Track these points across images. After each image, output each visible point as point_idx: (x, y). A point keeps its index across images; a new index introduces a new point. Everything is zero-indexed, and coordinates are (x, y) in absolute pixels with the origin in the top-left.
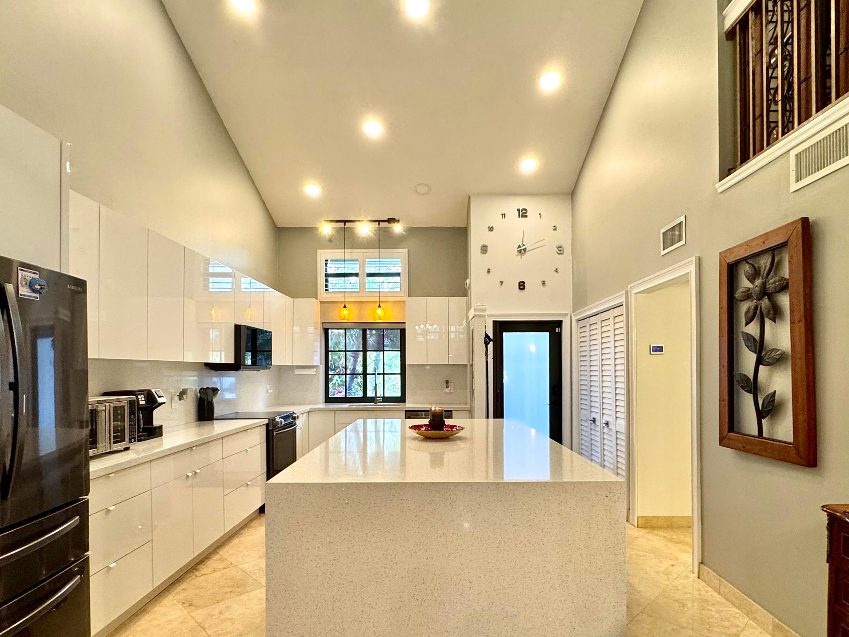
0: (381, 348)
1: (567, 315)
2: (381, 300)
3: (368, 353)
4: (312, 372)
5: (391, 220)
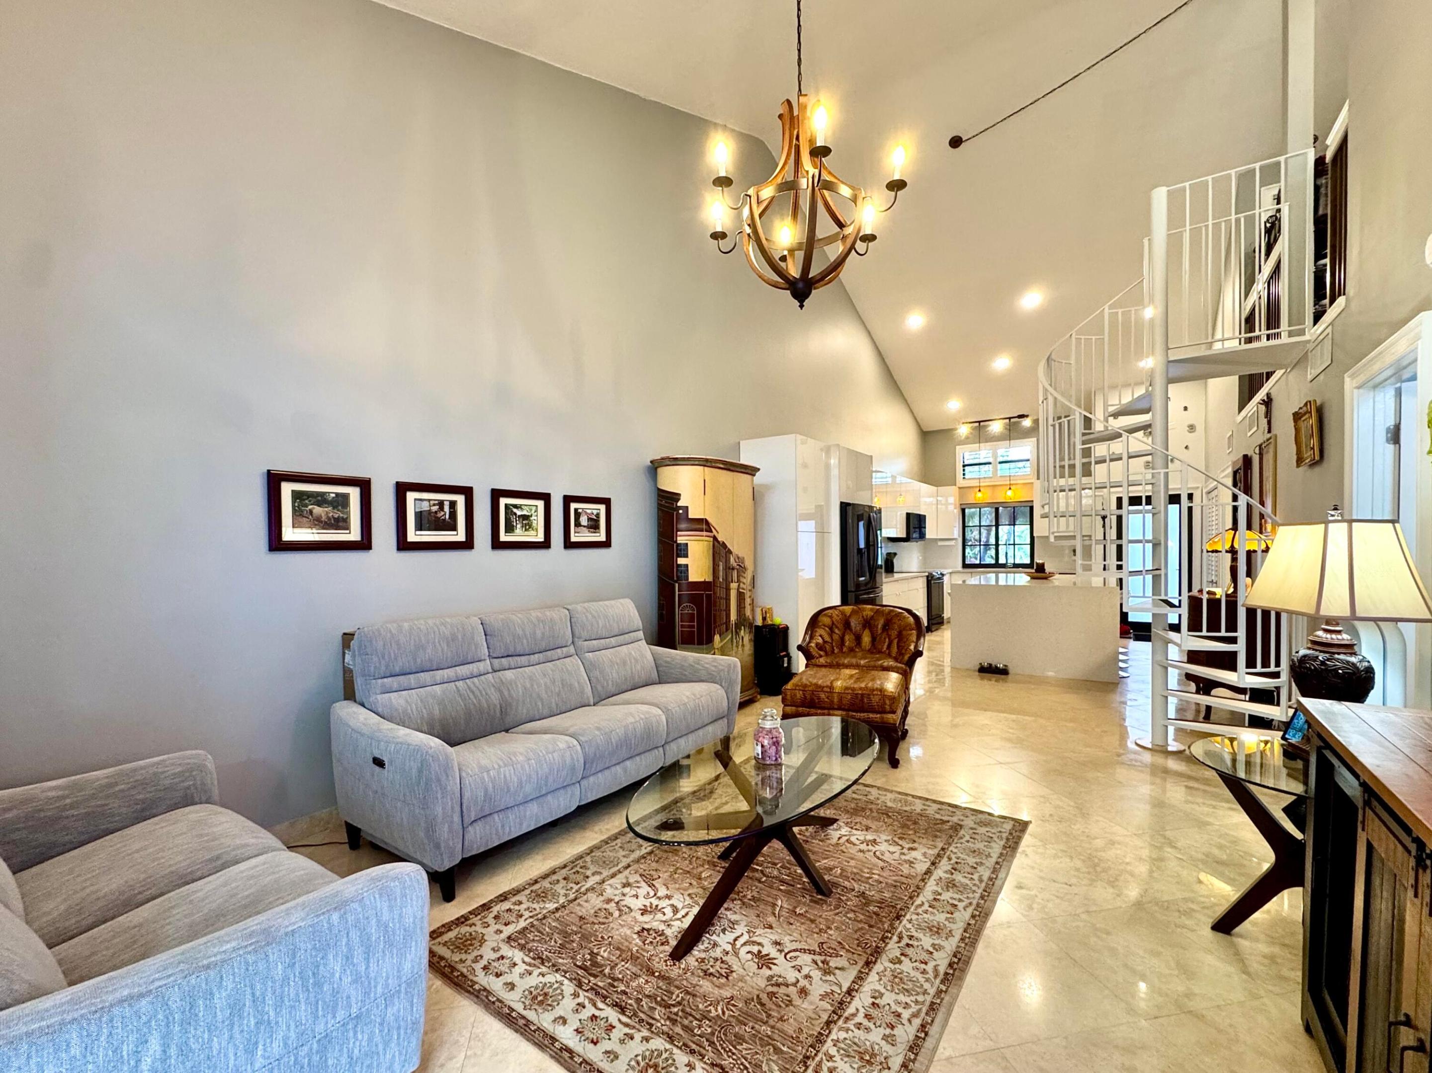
0: (1013, 522)
1: (1198, 488)
2: (1011, 483)
3: (1000, 527)
4: (952, 543)
5: (1021, 416)
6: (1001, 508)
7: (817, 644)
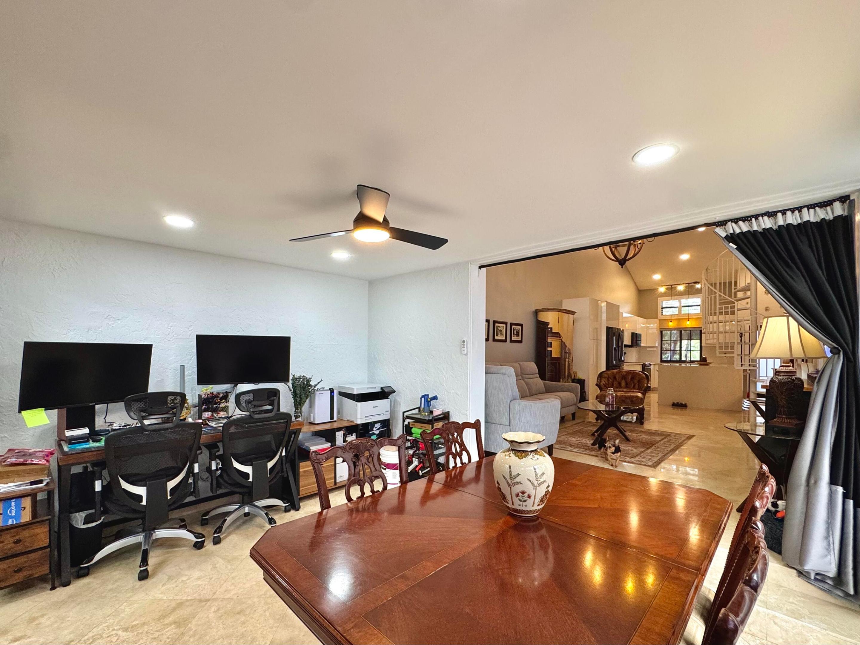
0: (690, 339)
2: (690, 317)
3: (683, 341)
4: (655, 349)
5: (695, 283)
6: (683, 331)
7: (603, 384)
